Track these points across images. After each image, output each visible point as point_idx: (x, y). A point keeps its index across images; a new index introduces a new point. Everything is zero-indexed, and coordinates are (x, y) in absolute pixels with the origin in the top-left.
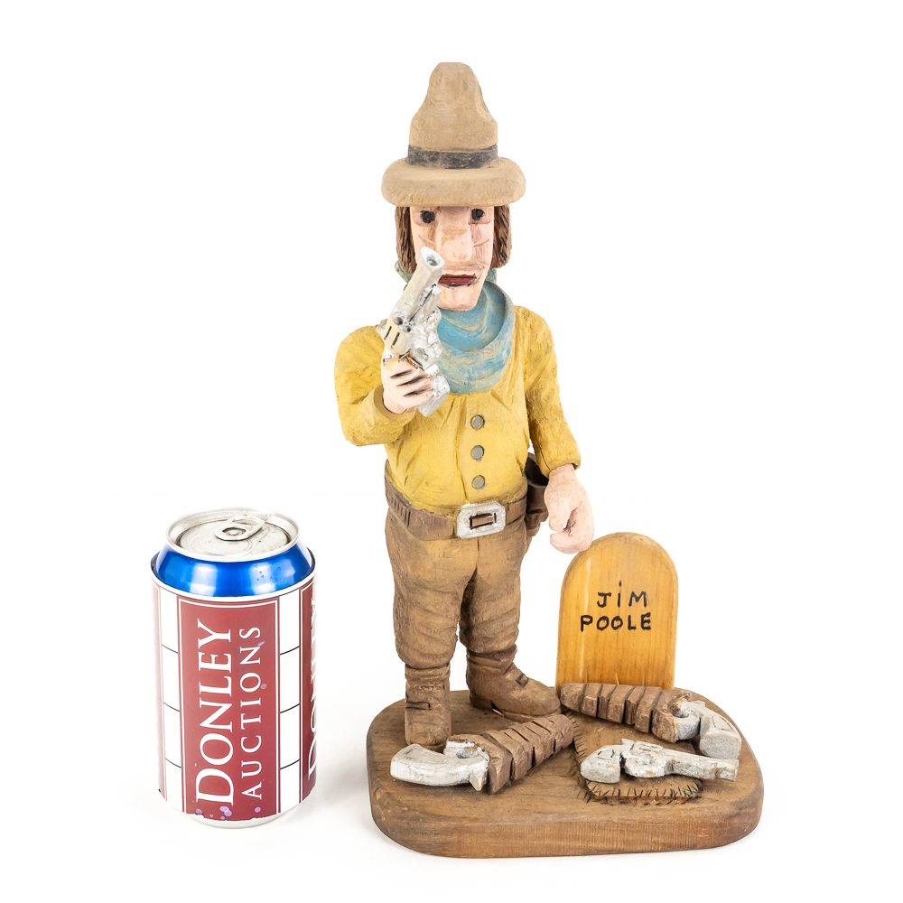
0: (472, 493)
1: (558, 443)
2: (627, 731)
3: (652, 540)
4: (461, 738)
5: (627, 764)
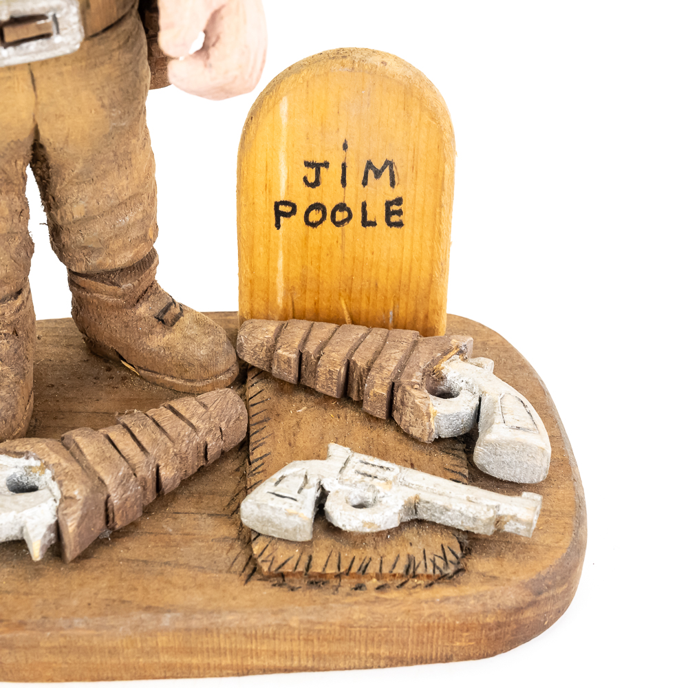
2: (350, 413)
4: (18, 449)
5: (329, 506)
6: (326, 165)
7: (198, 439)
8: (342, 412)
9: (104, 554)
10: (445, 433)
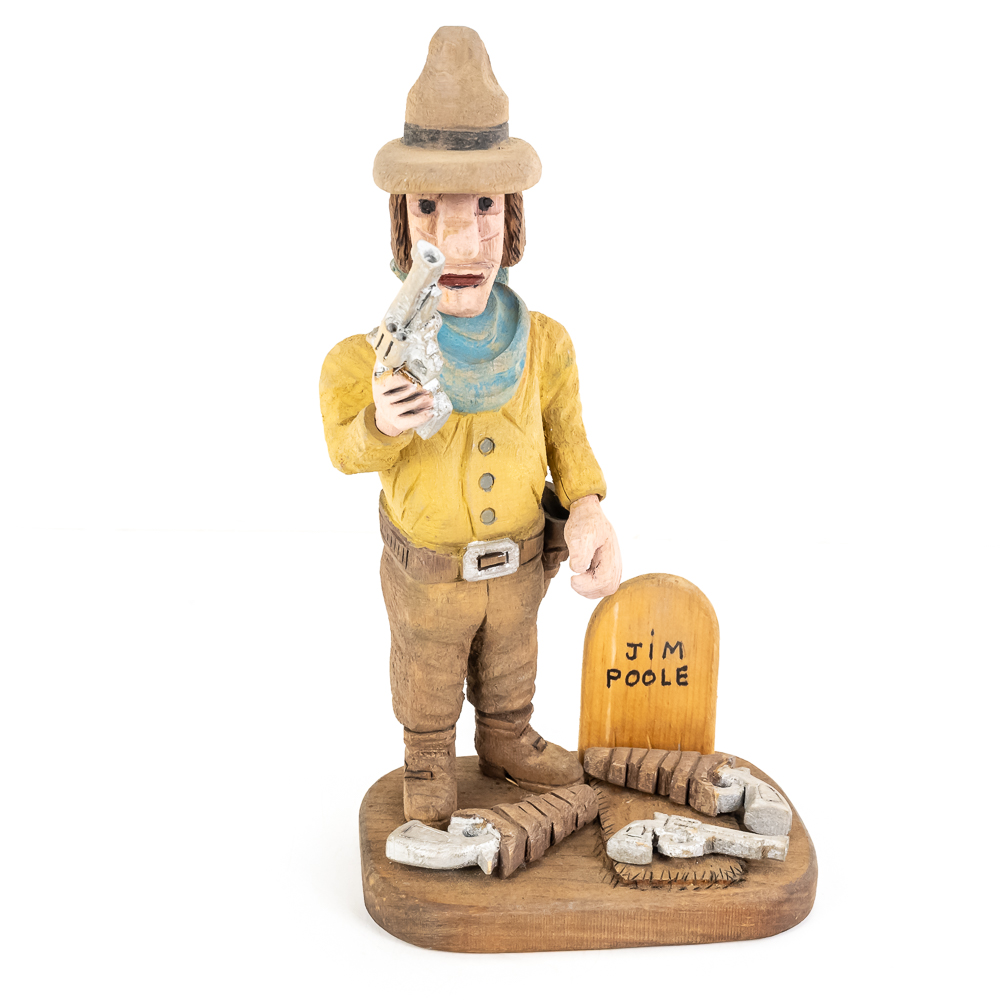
0: (480, 528)
1: (580, 470)
2: (661, 803)
3: (689, 582)
4: (468, 813)
5: (660, 842)
6: (640, 645)
7: (573, 810)
8: (655, 802)
9: (524, 876)
10: (725, 809)
